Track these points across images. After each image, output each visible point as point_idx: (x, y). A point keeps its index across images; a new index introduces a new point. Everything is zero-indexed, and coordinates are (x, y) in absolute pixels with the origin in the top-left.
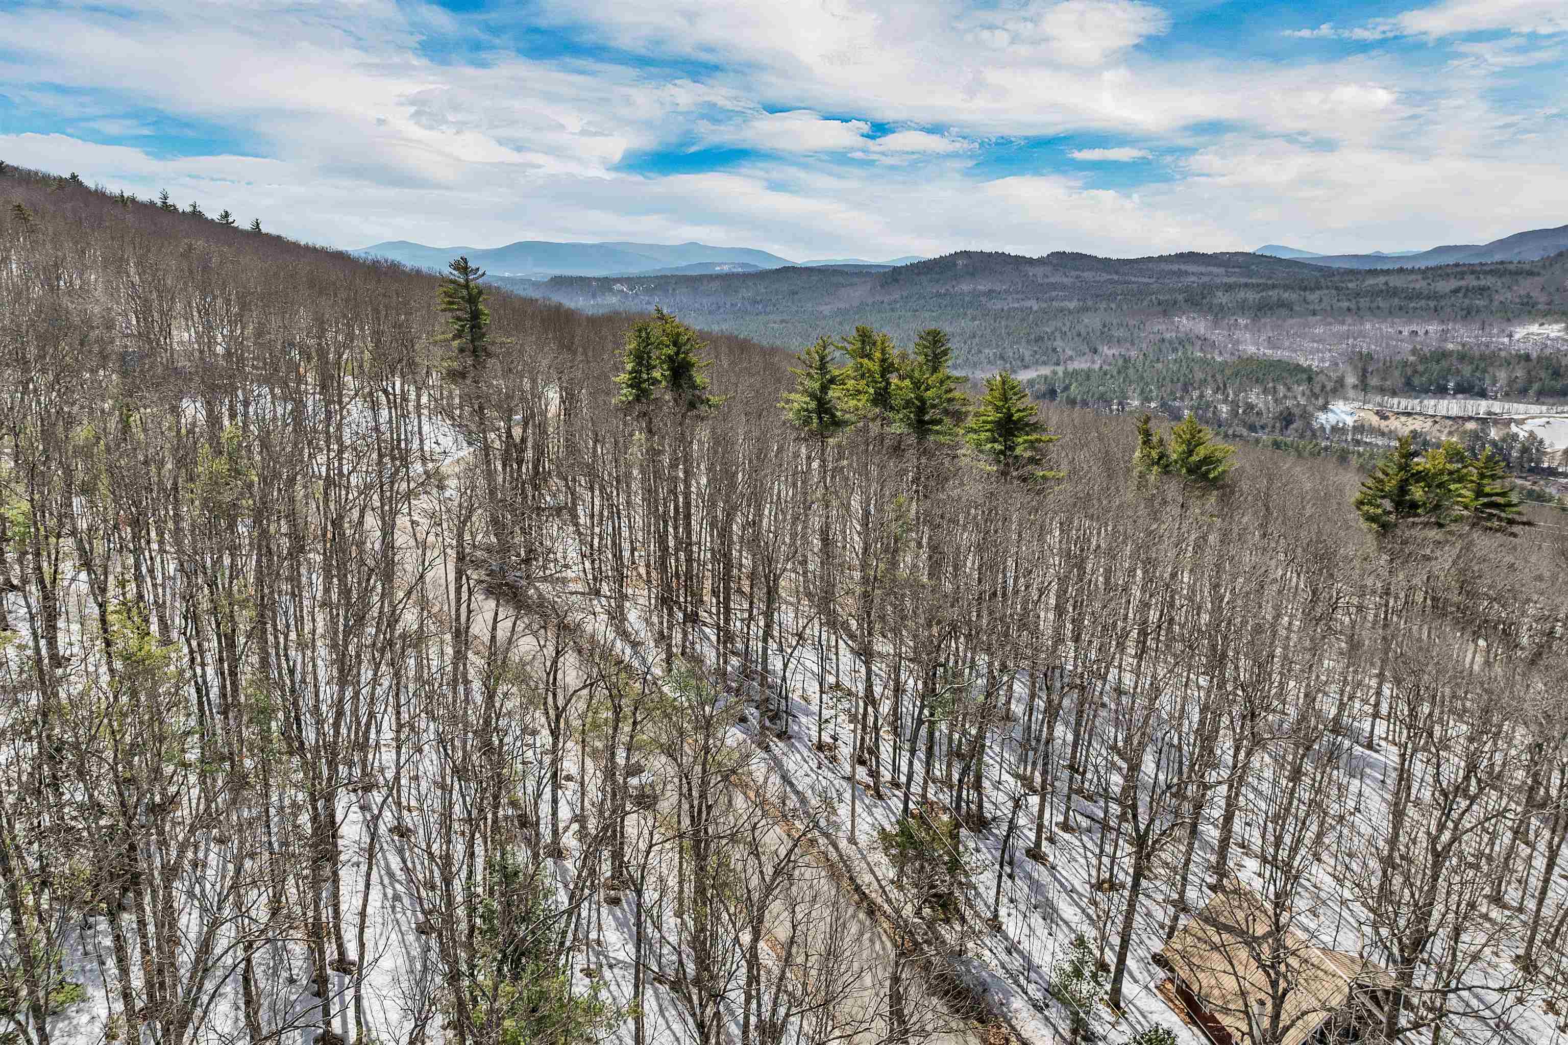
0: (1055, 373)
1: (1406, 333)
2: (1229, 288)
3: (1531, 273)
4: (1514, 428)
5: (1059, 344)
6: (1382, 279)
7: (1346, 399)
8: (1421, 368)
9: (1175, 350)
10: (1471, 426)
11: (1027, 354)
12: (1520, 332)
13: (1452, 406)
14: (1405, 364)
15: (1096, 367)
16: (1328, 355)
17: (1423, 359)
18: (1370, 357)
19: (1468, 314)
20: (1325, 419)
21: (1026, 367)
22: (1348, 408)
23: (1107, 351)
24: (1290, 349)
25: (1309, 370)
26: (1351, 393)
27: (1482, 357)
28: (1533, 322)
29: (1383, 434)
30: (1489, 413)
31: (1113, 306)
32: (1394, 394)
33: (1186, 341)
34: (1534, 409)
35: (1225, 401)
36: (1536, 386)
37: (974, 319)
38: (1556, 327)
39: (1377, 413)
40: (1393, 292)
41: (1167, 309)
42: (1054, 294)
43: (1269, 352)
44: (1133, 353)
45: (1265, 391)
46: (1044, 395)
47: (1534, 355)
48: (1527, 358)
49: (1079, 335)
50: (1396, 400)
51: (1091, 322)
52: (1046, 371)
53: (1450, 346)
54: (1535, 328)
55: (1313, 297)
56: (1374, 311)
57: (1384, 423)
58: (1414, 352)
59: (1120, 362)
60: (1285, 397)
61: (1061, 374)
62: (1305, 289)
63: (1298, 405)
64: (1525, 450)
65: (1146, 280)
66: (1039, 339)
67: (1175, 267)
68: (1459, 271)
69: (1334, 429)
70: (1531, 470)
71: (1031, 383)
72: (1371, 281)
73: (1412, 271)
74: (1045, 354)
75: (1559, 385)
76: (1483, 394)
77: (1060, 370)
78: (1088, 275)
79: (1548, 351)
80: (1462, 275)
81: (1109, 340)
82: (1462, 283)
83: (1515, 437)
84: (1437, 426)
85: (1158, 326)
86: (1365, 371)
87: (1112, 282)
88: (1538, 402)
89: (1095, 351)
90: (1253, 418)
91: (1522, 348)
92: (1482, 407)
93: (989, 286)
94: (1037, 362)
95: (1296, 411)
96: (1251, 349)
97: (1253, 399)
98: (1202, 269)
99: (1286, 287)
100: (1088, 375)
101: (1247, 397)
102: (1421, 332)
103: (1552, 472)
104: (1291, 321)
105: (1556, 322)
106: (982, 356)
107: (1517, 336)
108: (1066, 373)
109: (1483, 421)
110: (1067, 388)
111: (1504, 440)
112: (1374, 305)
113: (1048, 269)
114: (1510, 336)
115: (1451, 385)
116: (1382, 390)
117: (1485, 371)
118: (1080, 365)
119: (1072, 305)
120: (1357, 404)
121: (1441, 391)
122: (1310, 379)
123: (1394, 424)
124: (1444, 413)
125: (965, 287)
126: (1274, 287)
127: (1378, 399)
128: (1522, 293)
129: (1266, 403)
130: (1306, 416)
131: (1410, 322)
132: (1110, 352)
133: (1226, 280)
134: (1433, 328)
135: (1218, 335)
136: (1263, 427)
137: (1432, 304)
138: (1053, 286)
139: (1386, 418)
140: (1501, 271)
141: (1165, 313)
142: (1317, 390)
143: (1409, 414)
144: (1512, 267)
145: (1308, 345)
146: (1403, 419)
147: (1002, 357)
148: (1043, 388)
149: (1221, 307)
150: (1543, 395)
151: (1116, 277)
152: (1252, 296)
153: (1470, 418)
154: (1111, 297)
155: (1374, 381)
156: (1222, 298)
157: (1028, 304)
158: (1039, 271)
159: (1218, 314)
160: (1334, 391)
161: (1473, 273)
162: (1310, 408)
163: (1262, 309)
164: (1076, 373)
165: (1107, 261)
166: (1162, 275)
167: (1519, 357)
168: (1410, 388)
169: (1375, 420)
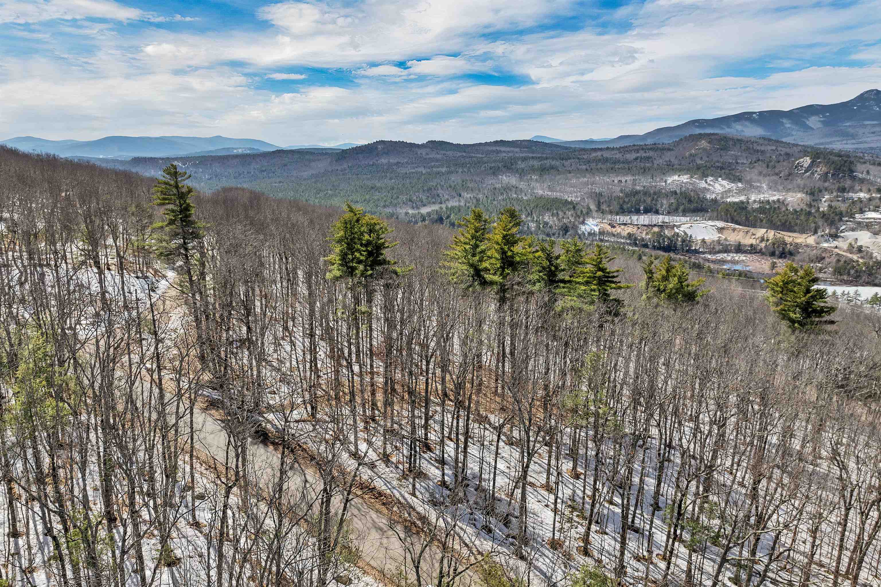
0: (441, 208)
1: (616, 182)
2: (524, 159)
3: (669, 150)
4: (677, 230)
5: (440, 191)
6: (599, 154)
7: (593, 218)
8: (627, 200)
9: (502, 194)
10: (656, 229)
11: (424, 198)
12: (670, 180)
13: (644, 219)
14: (619, 197)
15: (462, 204)
16: (579, 194)
17: (627, 195)
18: (600, 194)
19: (644, 171)
20: (583, 228)
21: (424, 205)
22: (594, 223)
23: (466, 195)
24: (560, 191)
25: (571, 203)
26: (595, 214)
27: (655, 193)
28: (675, 174)
29: (614, 235)
30: (663, 222)
31: (465, 170)
32: (617, 214)
33: (507, 189)
34: (684, 219)
35: (533, 221)
36: (682, 208)
37: (391, 179)
38: (686, 177)
39: (609, 224)
40: (606, 160)
41: (495, 172)
42: (433, 164)
43: (550, 193)
44: (480, 196)
45: (553, 215)
46: (436, 221)
47: (678, 192)
48: (675, 193)
49: (451, 187)
50: (618, 217)
51: (455, 179)
52: (436, 207)
53: (638, 188)
54: (676, 177)
55: (567, 163)
56: (600, 171)
57: (614, 230)
58: (621, 191)
59: (475, 201)
60: (563, 218)
61: (444, 209)
62: (563, 159)
63: (570, 221)
64: (683, 241)
65: (480, 156)
66: (429, 189)
67: (494, 148)
68: (637, 149)
69: (590, 234)
70: (687, 251)
71: (429, 214)
72: (594, 155)
73: (613, 149)
74: (433, 197)
75: (692, 207)
76: (657, 212)
77: (444, 206)
78: (450, 153)
79: (684, 189)
80: (637, 151)
81: (467, 189)
82: (638, 155)
83: (678, 235)
84: (640, 230)
85: (490, 181)
86: (599, 202)
87: (464, 157)
88: (684, 215)
89: (460, 196)
90: (548, 230)
91: (673, 188)
92: (659, 219)
93: (396, 161)
94: (429, 203)
95: (570, 225)
96: (540, 192)
97: (546, 219)
98: (508, 149)
99: (553, 159)
100: (459, 209)
101: (543, 218)
102: (623, 180)
103: (696, 252)
104: (558, 177)
105: (685, 174)
106: (399, 200)
107: (668, 182)
108: (447, 208)
109: (661, 226)
110: (448, 217)
111: (673, 236)
112: (599, 167)
113: (428, 150)
114: (666, 182)
115: (642, 208)
116: (611, 212)
117: (657, 200)
118: (453, 203)
119: (444, 170)
120: (598, 220)
121: (638, 212)
122: (574, 208)
123: (618, 230)
124: (642, 223)
125: (384, 161)
126: (547, 158)
127: (609, 217)
128: (667, 159)
129: (554, 221)
130: (575, 228)
131: (617, 176)
132: (469, 196)
133: (521, 155)
134: (629, 178)
135: (522, 185)
136: (554, 234)
137: (626, 166)
138: (432, 160)
139: (614, 227)
140: (654, 148)
141: (494, 174)
142: (579, 213)
143: (625, 224)
144: (660, 146)
145: (568, 189)
146: (622, 227)
147: (410, 200)
148: (436, 217)
149: (523, 170)
150: (685, 212)
151: (464, 154)
152: (536, 163)
153: (655, 225)
154: (463, 165)
155: (604, 207)
156: (521, 165)
157: (419, 170)
158: (423, 152)
159: (522, 173)
160: (588, 213)
161: (643, 149)
162: (577, 223)
163: (543, 170)
164: (453, 208)
165: (458, 145)
166: (488, 153)
167: (672, 192)
168: (622, 211)
169: (609, 228)
